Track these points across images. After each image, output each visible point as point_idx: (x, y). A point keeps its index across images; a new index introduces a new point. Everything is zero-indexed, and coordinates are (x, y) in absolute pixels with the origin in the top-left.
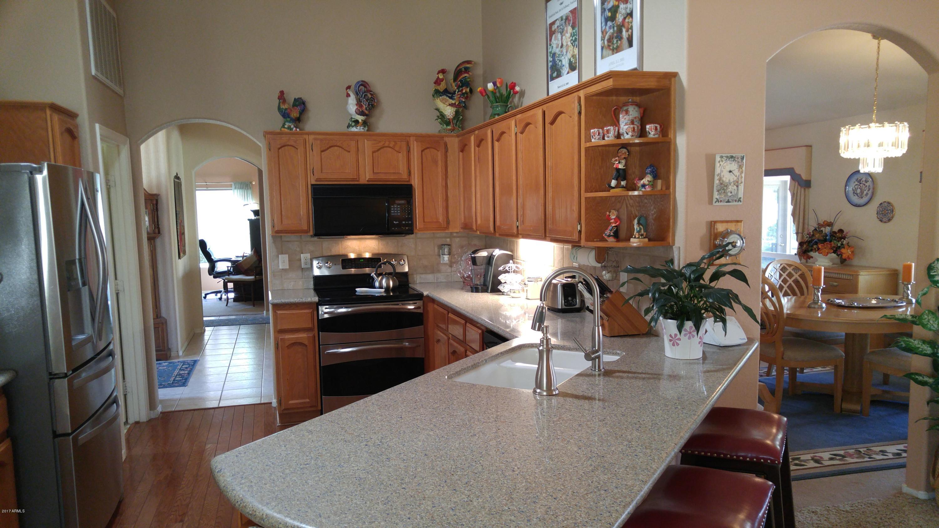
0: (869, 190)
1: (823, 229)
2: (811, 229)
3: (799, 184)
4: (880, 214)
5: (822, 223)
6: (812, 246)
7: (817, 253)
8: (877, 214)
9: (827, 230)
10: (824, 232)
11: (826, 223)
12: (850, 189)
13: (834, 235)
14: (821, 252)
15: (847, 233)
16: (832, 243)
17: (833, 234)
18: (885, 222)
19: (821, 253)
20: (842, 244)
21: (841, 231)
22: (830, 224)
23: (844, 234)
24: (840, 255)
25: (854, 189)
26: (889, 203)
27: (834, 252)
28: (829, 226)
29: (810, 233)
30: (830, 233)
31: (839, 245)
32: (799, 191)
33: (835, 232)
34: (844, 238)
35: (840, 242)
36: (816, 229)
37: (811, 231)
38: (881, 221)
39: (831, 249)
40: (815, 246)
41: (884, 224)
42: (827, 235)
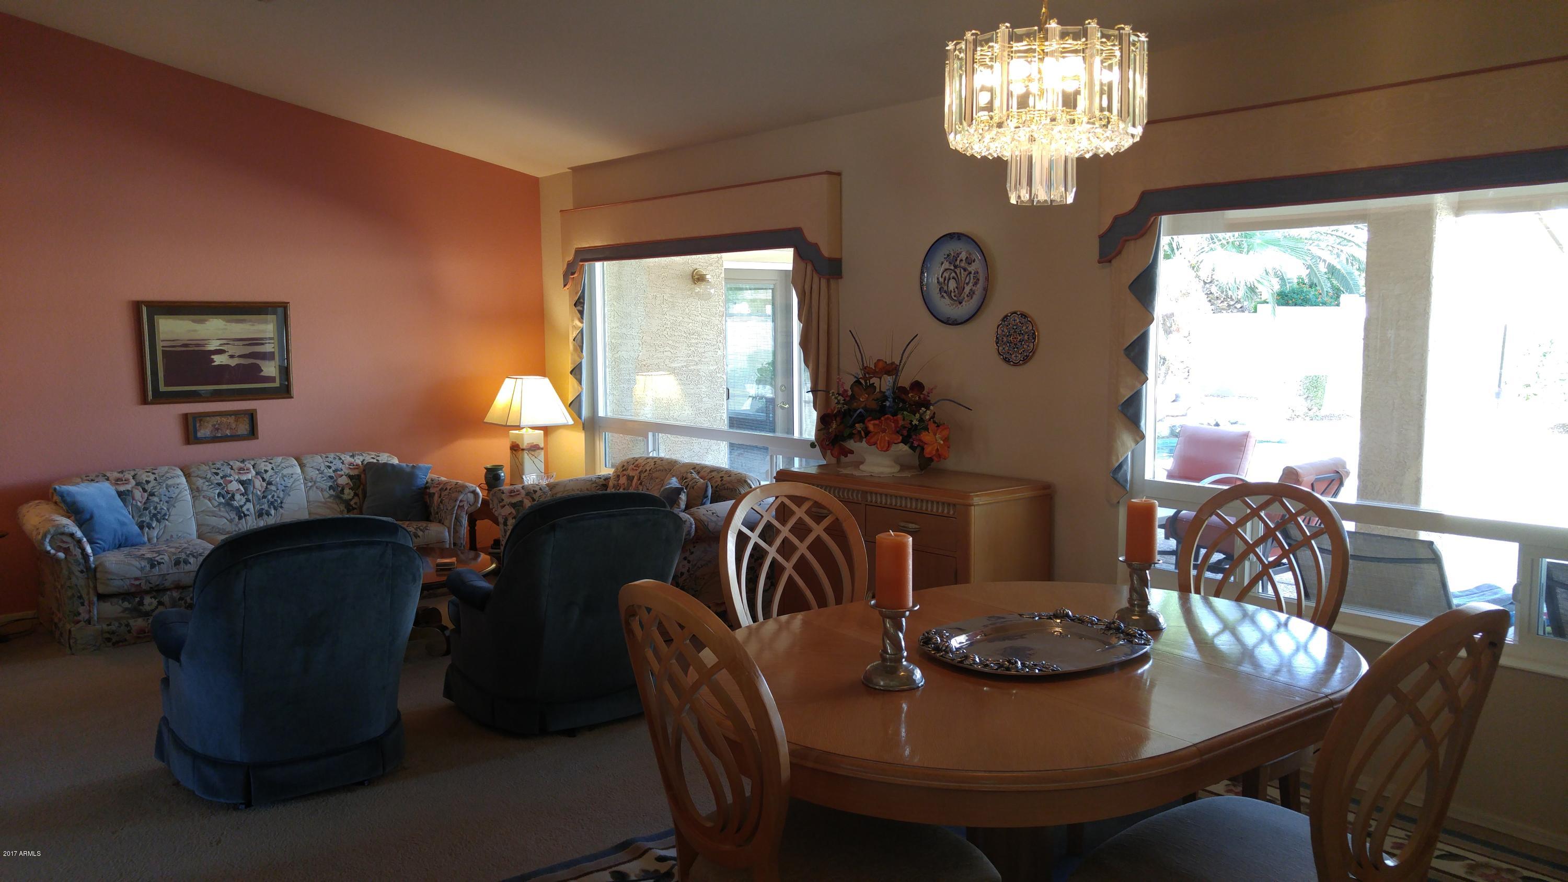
0: (975, 284)
1: (875, 381)
2: (848, 382)
3: (815, 269)
4: (1005, 344)
5: (872, 366)
6: (853, 426)
7: (864, 444)
8: (997, 343)
9: (885, 383)
10: (878, 390)
11: (881, 365)
12: (933, 279)
13: (903, 396)
14: (873, 440)
15: (931, 391)
16: (899, 416)
17: (900, 393)
18: (1016, 364)
19: (875, 444)
20: (921, 420)
21: (917, 386)
22: (892, 369)
23: (925, 392)
24: (919, 448)
25: (941, 280)
26: (1023, 315)
27: (904, 441)
28: (888, 373)
29: (846, 391)
30: (894, 393)
31: (915, 422)
32: (815, 287)
33: (902, 389)
34: (926, 404)
35: (918, 416)
36: (858, 382)
37: (847, 387)
38: (1007, 360)
39: (898, 432)
40: (859, 426)
41: (1013, 368)
42: (885, 398)
